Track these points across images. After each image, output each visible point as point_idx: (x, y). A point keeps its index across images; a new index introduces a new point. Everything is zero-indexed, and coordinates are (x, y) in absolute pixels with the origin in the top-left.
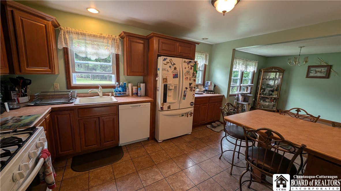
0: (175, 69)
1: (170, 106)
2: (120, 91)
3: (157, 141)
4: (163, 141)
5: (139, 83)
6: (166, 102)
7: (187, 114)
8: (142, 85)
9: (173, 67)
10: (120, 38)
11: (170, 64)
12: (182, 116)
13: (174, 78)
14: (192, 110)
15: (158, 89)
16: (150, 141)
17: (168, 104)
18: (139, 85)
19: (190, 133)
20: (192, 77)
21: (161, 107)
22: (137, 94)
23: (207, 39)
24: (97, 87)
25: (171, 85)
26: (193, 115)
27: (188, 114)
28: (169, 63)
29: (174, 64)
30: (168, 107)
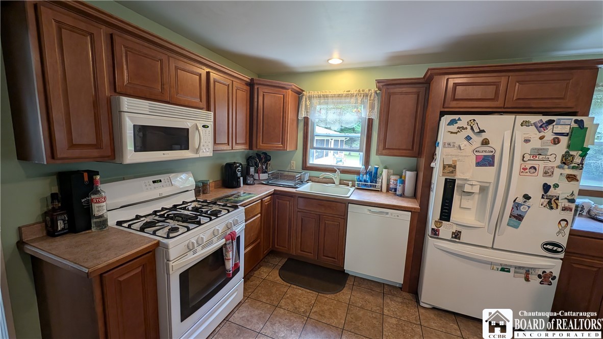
0: (485, 142)
1: (460, 232)
2: (365, 181)
3: (418, 301)
5: (404, 171)
6: (448, 220)
8: (409, 176)
9: (477, 140)
11: (469, 132)
12: (503, 270)
13: (478, 165)
15: (432, 186)
16: (404, 294)
17: (455, 226)
18: (404, 174)
20: (559, 167)
21: (433, 229)
22: (396, 189)
25: (469, 182)
28: (466, 128)
29: (483, 131)
30: (453, 233)
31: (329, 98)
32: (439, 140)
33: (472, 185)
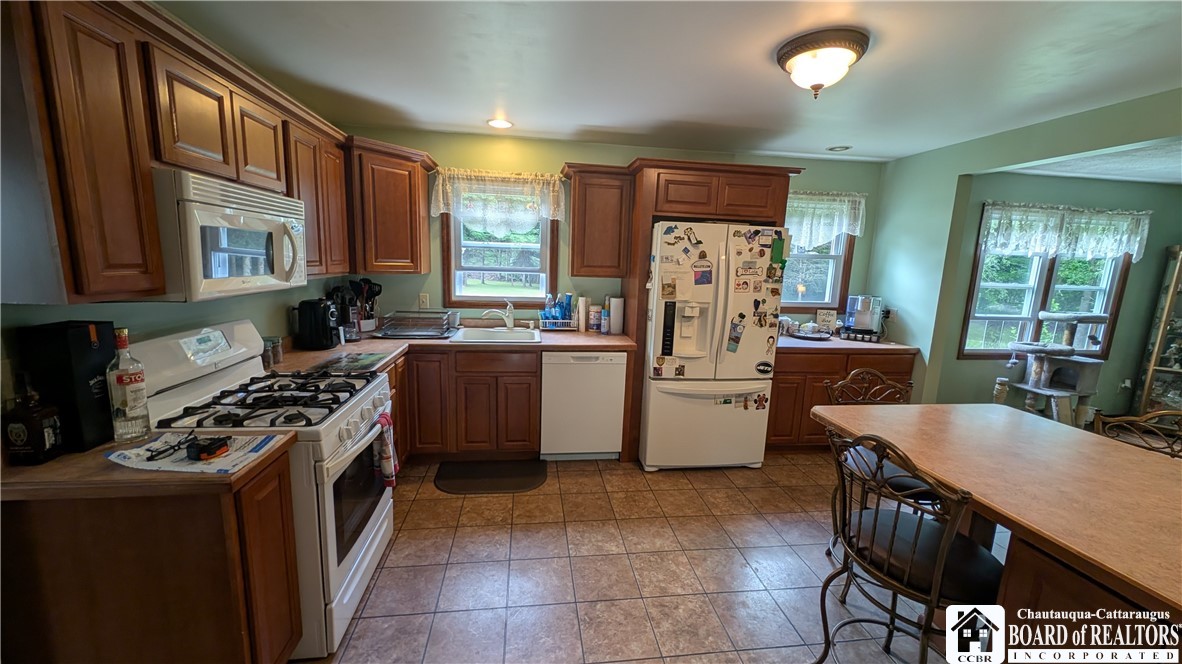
0: (703, 256)
1: (683, 367)
2: (555, 318)
3: (641, 468)
4: (661, 470)
5: (607, 298)
6: (670, 354)
7: (744, 399)
8: (615, 304)
9: (695, 253)
10: (563, 179)
11: (685, 244)
12: (725, 402)
13: (697, 282)
14: (765, 387)
15: (650, 314)
16: (623, 464)
17: (678, 360)
18: (607, 303)
19: (759, 465)
20: (766, 281)
21: (655, 368)
22: (599, 326)
23: (847, 148)
24: (500, 304)
25: (689, 305)
26: (767, 405)
27: (746, 400)
28: (683, 239)
29: (700, 242)
30: (677, 369)
31: (487, 183)
32: (653, 253)
33: (692, 307)
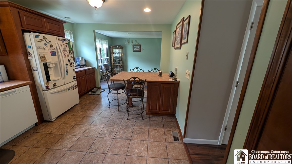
0: (51, 46)
1: (55, 83)
3: (49, 122)
4: (57, 118)
6: (50, 80)
7: (73, 88)
9: (48, 45)
11: (44, 42)
12: (69, 90)
13: (52, 55)
14: (75, 83)
16: (40, 125)
17: (53, 82)
19: (79, 103)
21: (46, 87)
25: (51, 63)
26: (77, 87)
28: (43, 40)
29: (50, 42)
30: (53, 85)
